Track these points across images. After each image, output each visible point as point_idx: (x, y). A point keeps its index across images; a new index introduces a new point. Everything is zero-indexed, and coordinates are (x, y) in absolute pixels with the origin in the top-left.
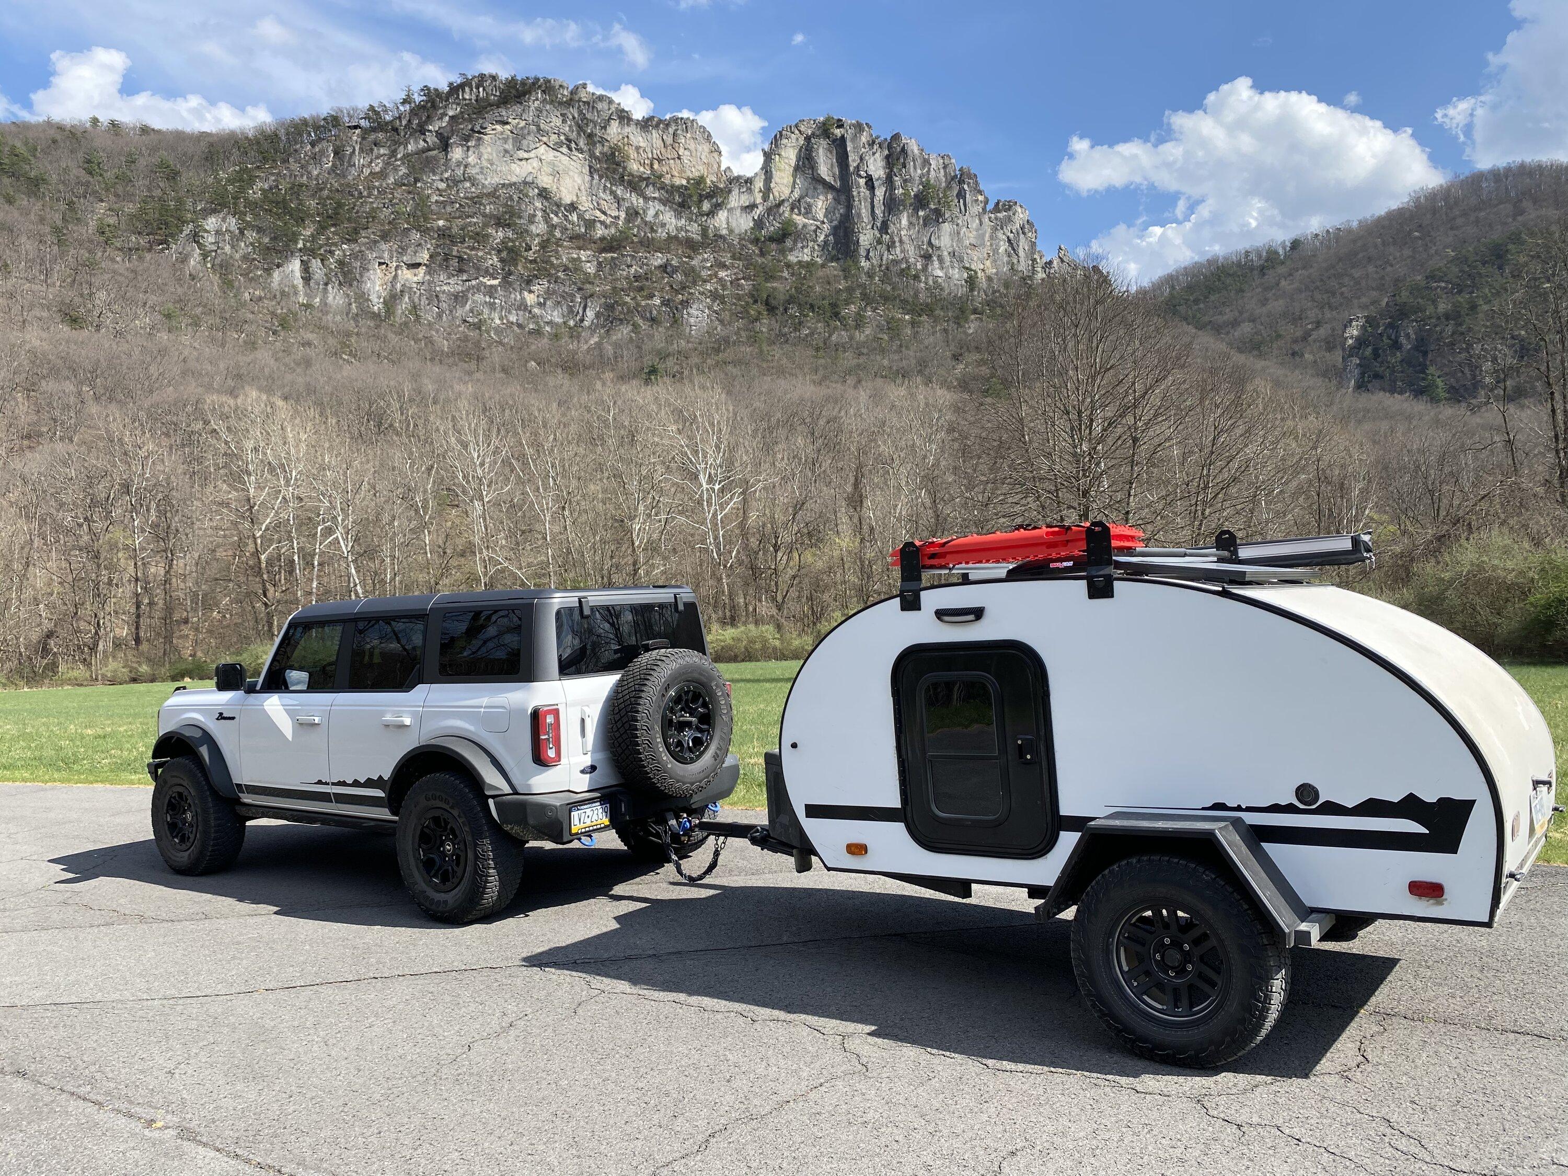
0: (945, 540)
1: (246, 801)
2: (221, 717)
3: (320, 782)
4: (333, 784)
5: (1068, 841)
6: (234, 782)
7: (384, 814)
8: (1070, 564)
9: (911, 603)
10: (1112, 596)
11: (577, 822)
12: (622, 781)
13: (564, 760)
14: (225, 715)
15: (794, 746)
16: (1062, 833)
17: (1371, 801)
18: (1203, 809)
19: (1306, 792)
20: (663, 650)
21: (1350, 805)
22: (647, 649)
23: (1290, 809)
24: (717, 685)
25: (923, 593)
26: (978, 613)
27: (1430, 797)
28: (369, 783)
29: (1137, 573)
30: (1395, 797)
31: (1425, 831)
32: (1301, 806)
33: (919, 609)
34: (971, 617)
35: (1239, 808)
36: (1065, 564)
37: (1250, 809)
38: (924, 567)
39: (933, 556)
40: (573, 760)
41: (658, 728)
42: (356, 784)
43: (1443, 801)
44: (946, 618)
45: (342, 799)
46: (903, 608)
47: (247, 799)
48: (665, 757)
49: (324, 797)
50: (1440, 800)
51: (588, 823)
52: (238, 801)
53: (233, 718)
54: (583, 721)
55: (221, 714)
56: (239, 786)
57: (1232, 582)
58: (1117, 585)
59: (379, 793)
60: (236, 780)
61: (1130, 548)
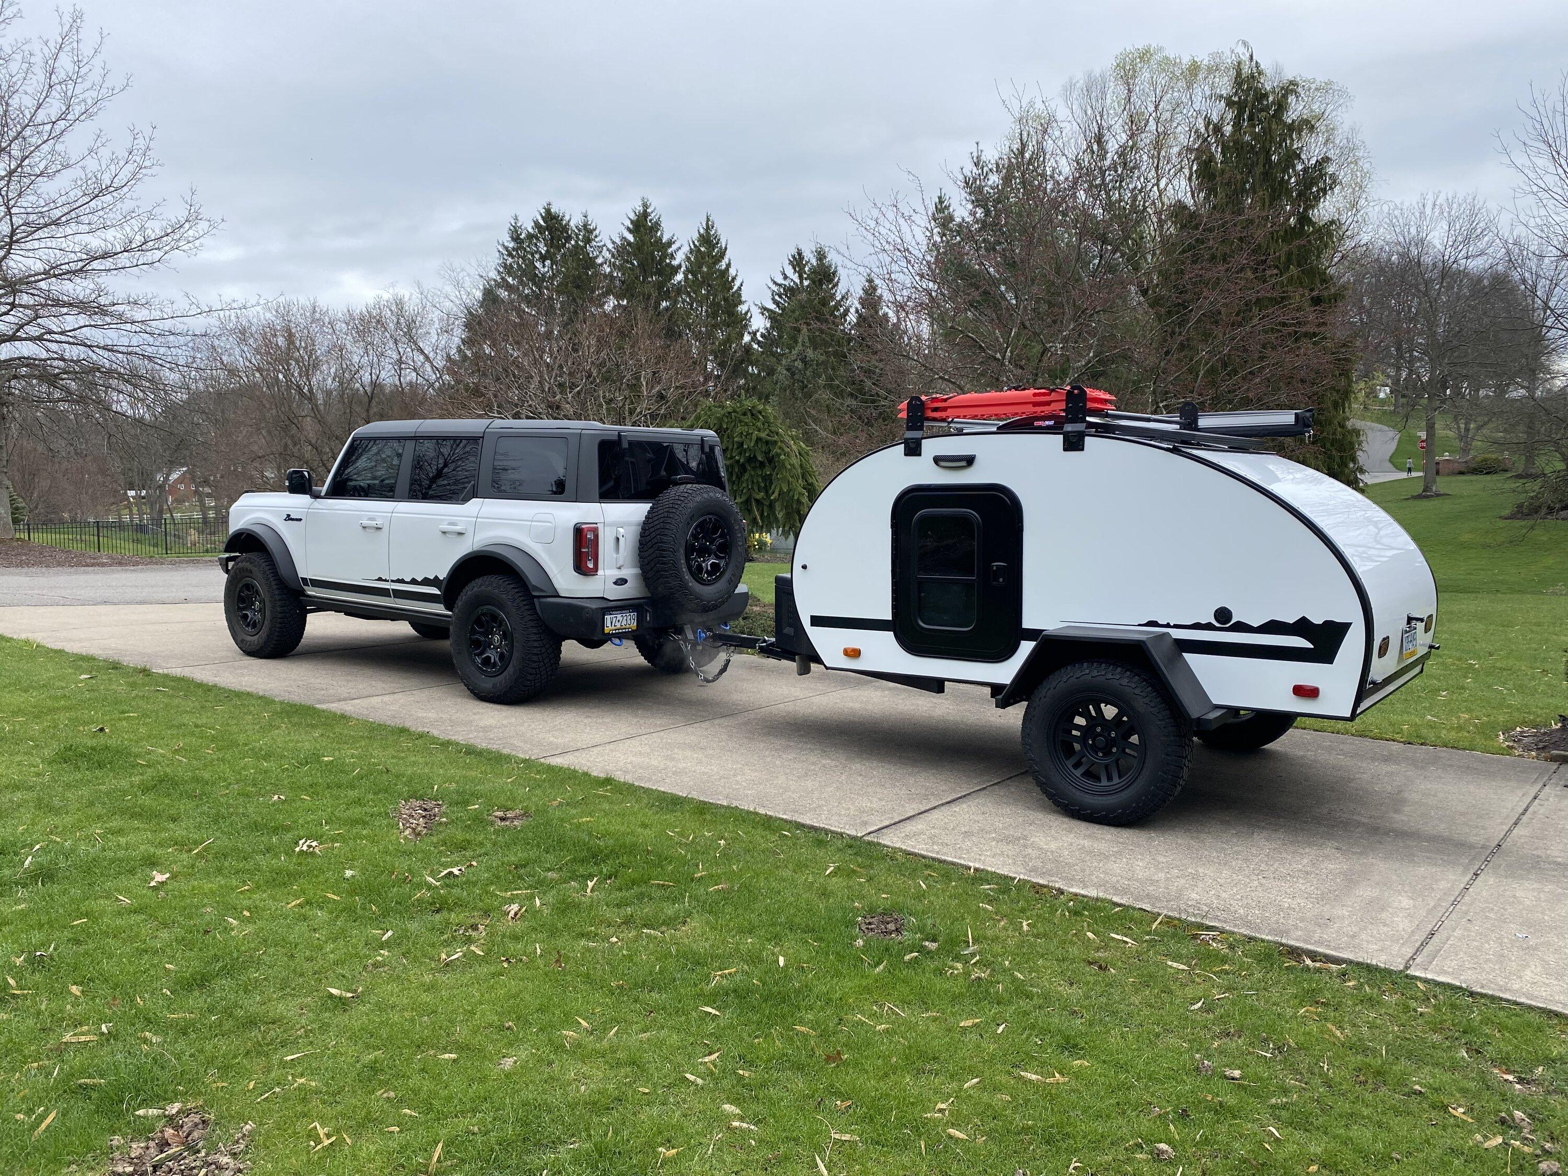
0: (947, 397)
1: (309, 593)
2: (289, 518)
3: (380, 579)
4: (392, 581)
5: (1026, 648)
6: (300, 576)
7: (439, 609)
8: (1052, 423)
9: (913, 449)
10: (1082, 449)
11: (609, 624)
12: (649, 595)
13: (600, 572)
14: (292, 517)
15: (804, 567)
16: (1023, 642)
17: (1273, 623)
18: (1140, 625)
19: (1223, 615)
20: (689, 486)
21: (1255, 624)
22: (676, 483)
23: (1209, 627)
24: (735, 520)
25: (923, 441)
26: (970, 461)
27: (1317, 620)
28: (426, 582)
29: (1105, 431)
30: (1291, 620)
31: (1309, 645)
32: (1217, 625)
33: (920, 455)
34: (964, 463)
35: (1168, 626)
36: (1047, 423)
37: (1177, 626)
38: (928, 419)
39: (936, 410)
40: (608, 572)
41: (682, 551)
42: (414, 582)
43: (1328, 624)
44: (943, 464)
45: (399, 594)
46: (907, 454)
47: (311, 591)
48: (687, 577)
49: (384, 592)
50: (1326, 622)
51: (618, 625)
52: (302, 593)
53: (300, 520)
54: (618, 539)
55: (288, 516)
56: (304, 580)
57: (1183, 442)
58: (1088, 440)
59: (435, 591)
60: (302, 574)
61: (1103, 410)
